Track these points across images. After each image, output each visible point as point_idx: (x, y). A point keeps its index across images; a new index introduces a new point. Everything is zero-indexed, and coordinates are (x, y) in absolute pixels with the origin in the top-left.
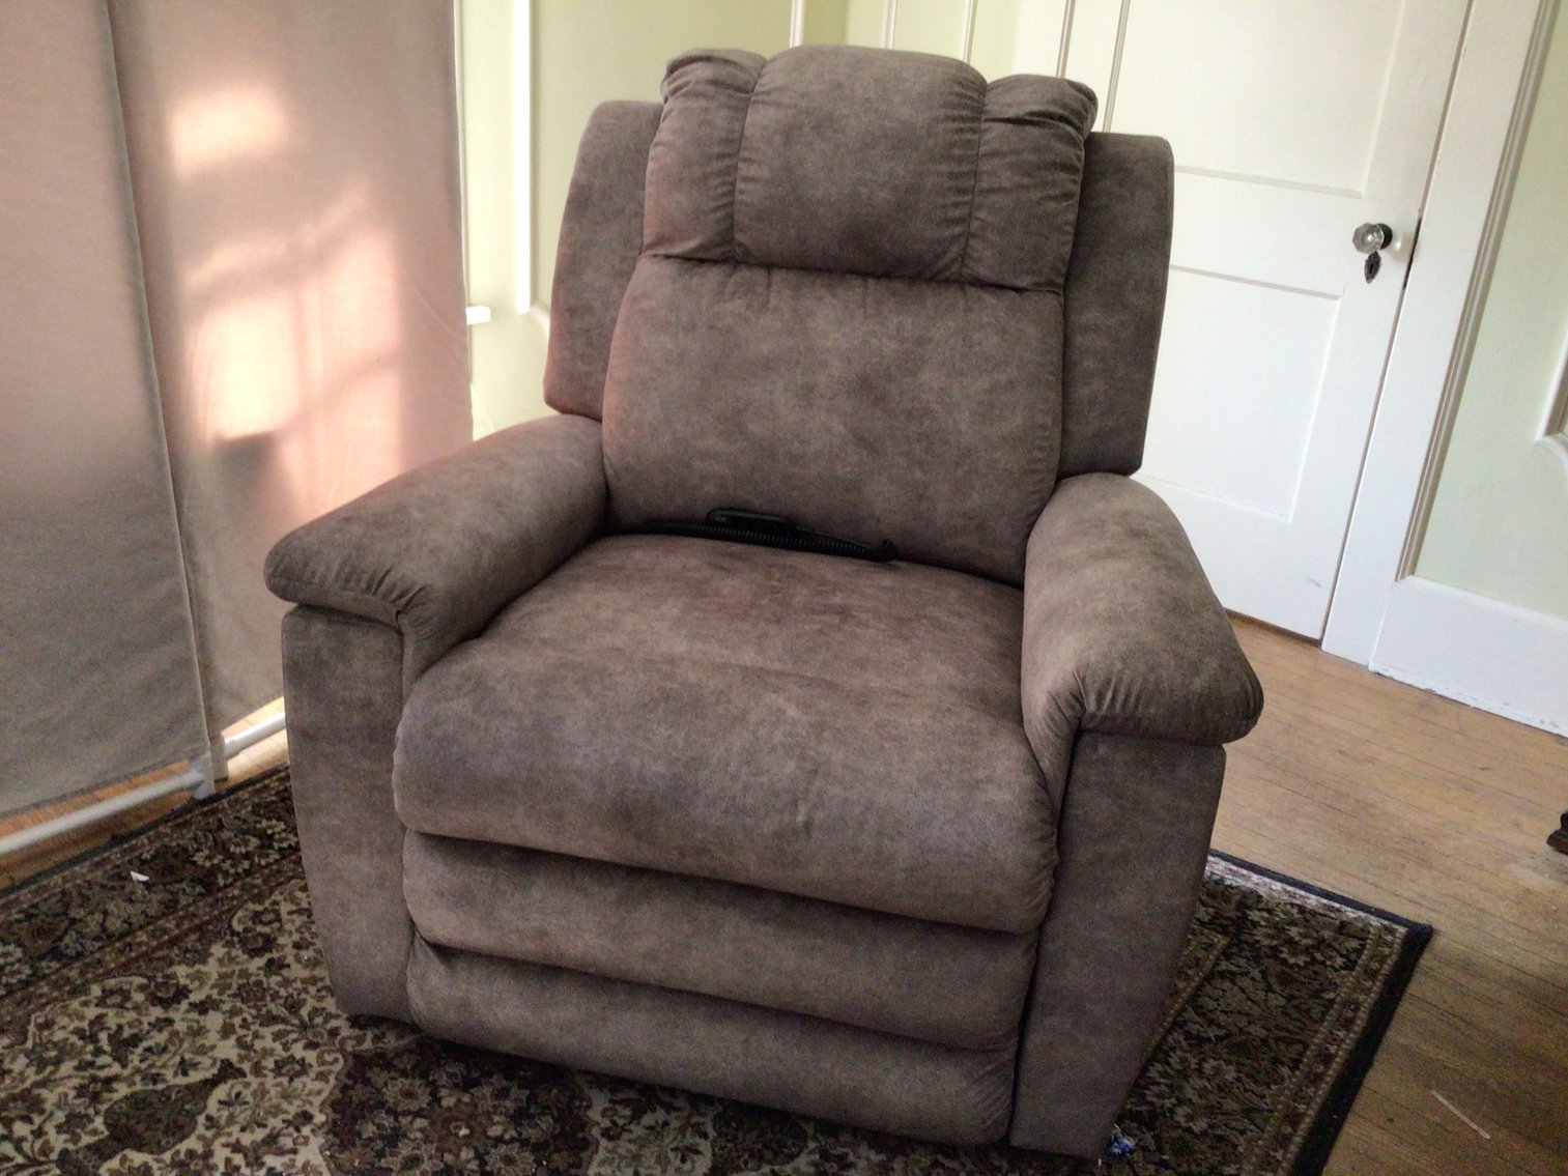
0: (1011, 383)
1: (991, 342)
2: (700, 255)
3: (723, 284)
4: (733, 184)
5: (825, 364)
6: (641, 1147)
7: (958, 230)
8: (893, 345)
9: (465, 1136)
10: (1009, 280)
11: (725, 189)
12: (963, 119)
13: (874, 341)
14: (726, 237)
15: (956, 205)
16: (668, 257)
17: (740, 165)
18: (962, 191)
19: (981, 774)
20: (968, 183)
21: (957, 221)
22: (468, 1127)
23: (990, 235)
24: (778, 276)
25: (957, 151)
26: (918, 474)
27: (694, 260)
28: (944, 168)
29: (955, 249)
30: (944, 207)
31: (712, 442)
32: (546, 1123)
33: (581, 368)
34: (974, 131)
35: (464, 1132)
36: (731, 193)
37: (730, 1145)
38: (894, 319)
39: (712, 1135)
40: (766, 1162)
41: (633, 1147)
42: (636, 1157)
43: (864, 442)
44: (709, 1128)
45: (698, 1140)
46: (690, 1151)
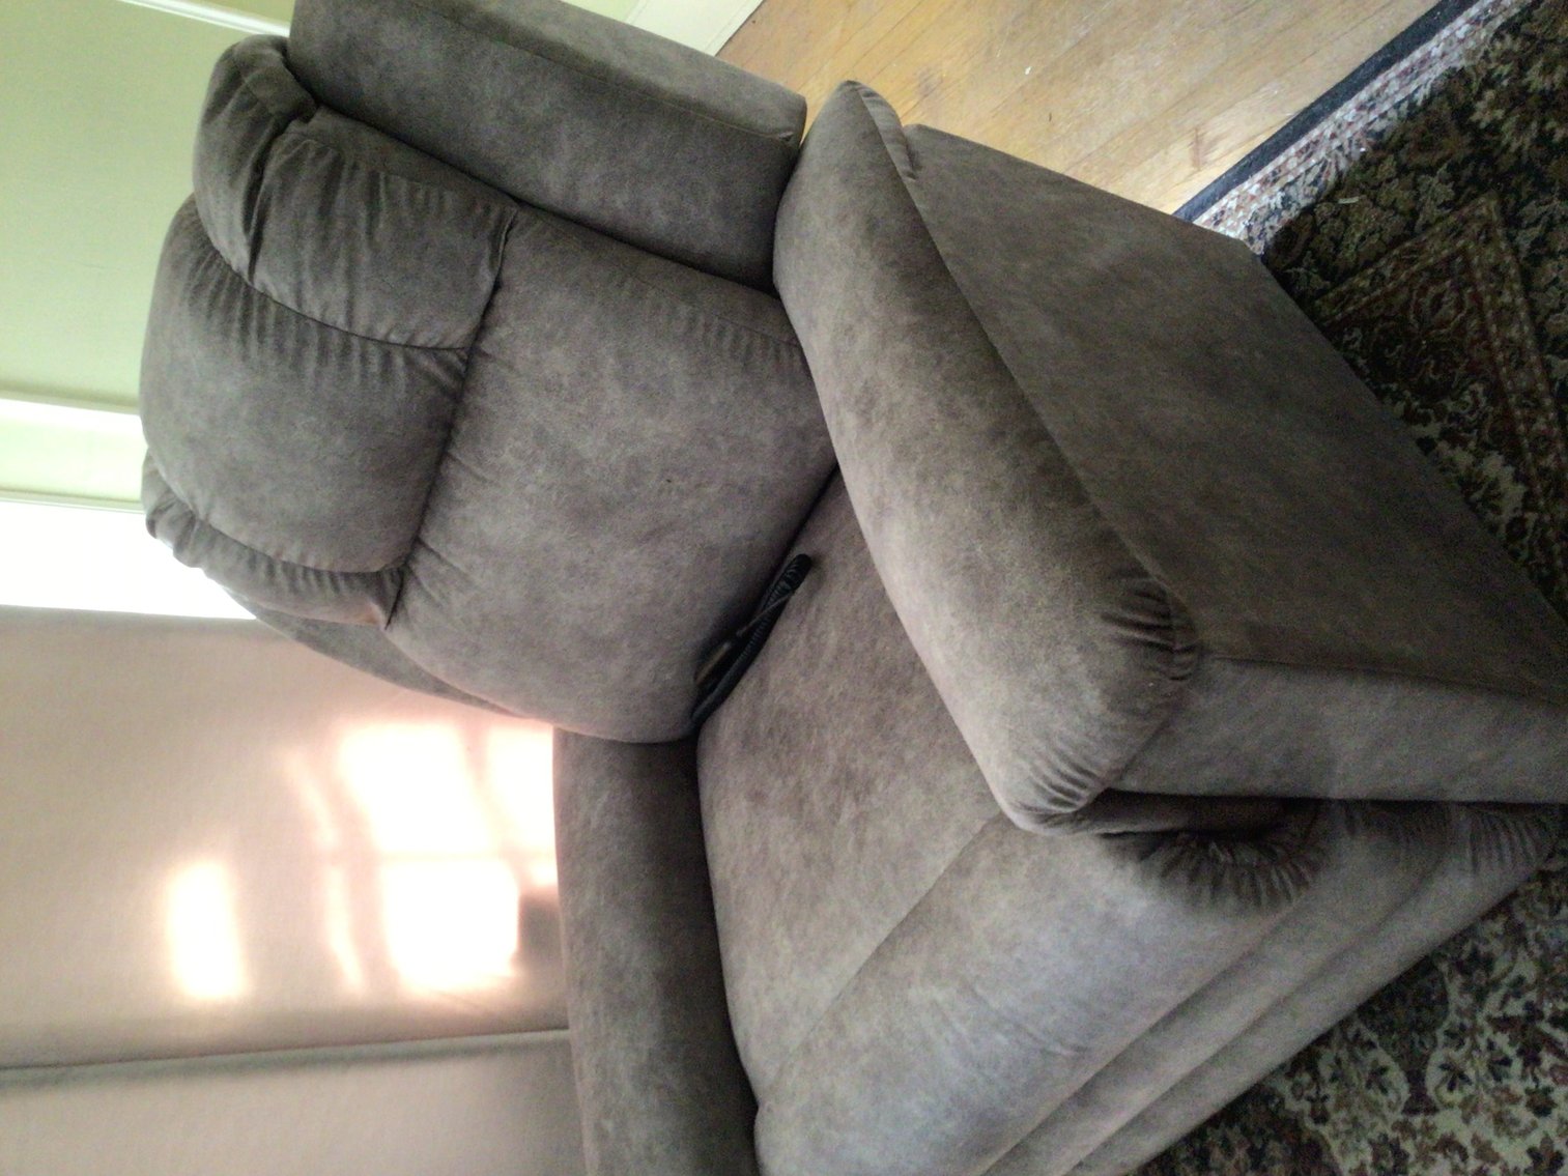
0: (620, 355)
1: (559, 362)
3: (429, 597)
4: (306, 570)
5: (547, 548)
6: (1348, 1106)
7: (399, 361)
8: (540, 470)
10: (481, 302)
11: (312, 577)
12: (246, 317)
13: (530, 489)
15: (364, 359)
16: (388, 626)
17: (284, 558)
18: (346, 349)
20: (335, 340)
21: (387, 359)
23: (413, 324)
25: (290, 344)
26: (711, 490)
28: (311, 366)
29: (425, 362)
30: (364, 376)
31: (616, 670)
32: (1275, 1148)
34: (264, 308)
36: (318, 573)
37: (1395, 1036)
38: (507, 457)
39: (1374, 1037)
40: (1431, 1027)
41: (1343, 1114)
42: (1355, 1123)
43: (655, 534)
44: (1370, 1035)
45: (1372, 1055)
46: (1378, 1074)
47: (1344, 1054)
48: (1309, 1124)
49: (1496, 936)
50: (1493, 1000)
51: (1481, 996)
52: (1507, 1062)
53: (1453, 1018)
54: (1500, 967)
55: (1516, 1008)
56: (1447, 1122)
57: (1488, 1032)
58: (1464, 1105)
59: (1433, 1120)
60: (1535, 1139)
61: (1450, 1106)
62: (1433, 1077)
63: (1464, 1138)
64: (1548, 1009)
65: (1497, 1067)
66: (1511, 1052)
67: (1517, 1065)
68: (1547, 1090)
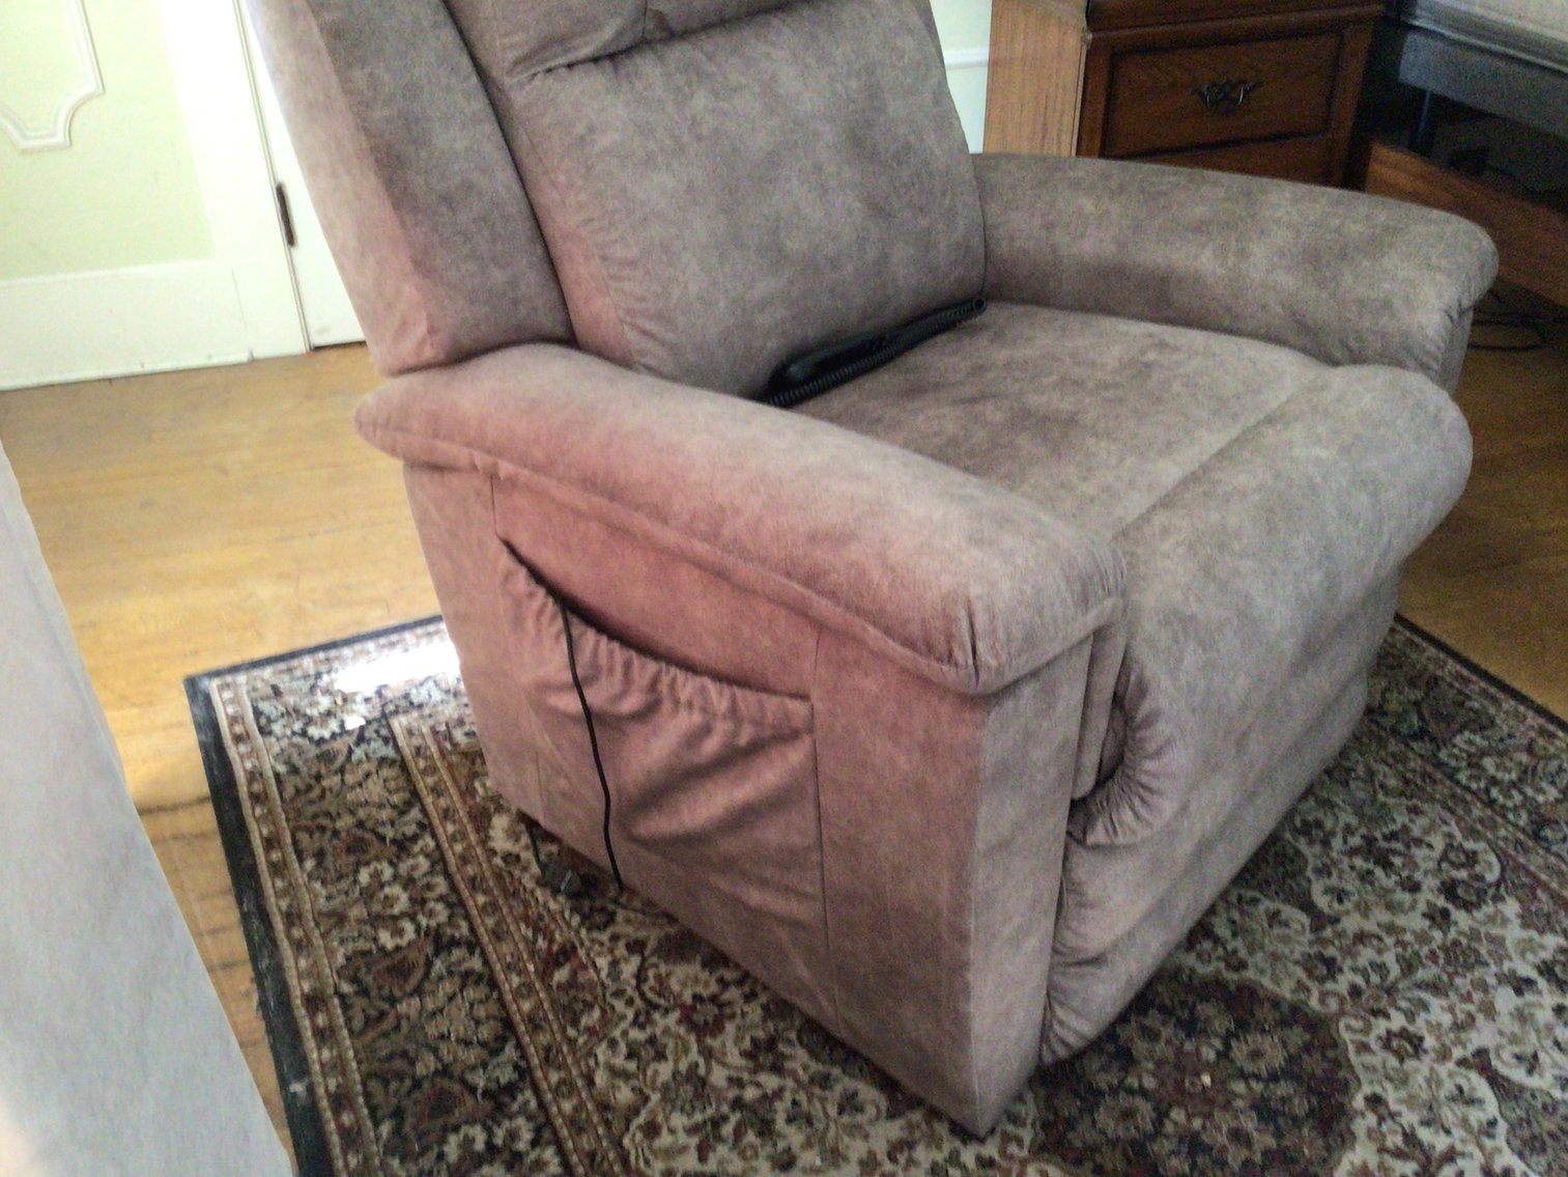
5: (816, 135)
6: (1261, 948)
9: (1213, 1081)
22: (1198, 1075)
26: (921, 221)
31: (764, 286)
32: (1205, 1009)
35: (1207, 1079)
37: (1273, 887)
39: (1257, 894)
40: (1301, 871)
41: (1259, 956)
42: (1275, 957)
44: (1249, 894)
45: (1262, 908)
46: (1274, 917)
47: (1236, 915)
48: (1231, 976)
50: (1337, 843)
51: (1326, 843)
52: (1370, 872)
53: (1312, 863)
54: (1329, 824)
55: (1355, 841)
56: (1351, 923)
57: (1346, 860)
58: (1357, 906)
59: (1340, 927)
60: (1422, 907)
61: (1347, 913)
62: (1322, 901)
63: (1370, 926)
64: (1378, 835)
65: (1366, 877)
66: (1371, 866)
67: (1379, 872)
68: (1409, 878)
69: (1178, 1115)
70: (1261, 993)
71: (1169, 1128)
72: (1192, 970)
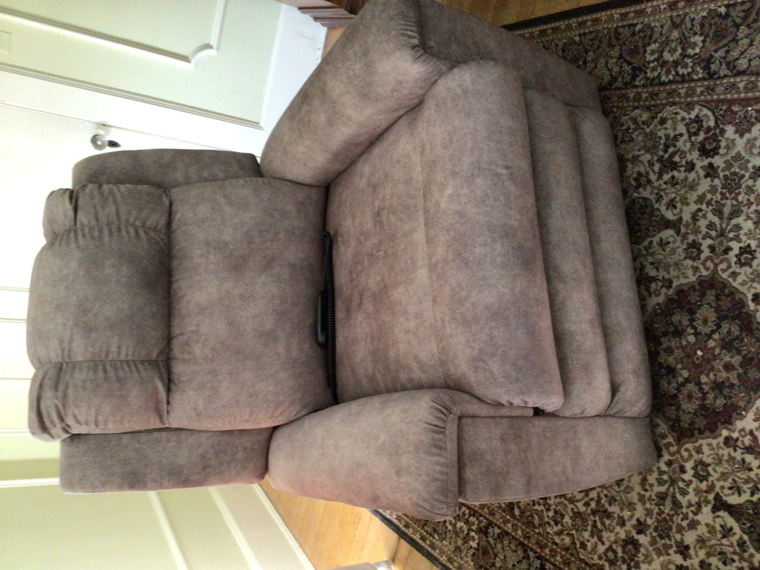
0: (225, 196)
1: (203, 210)
2: (166, 381)
4: (121, 361)
5: (227, 292)
6: (669, 265)
7: (141, 232)
8: (211, 257)
9: (702, 351)
11: (125, 366)
12: (76, 237)
13: (211, 267)
14: (154, 364)
15: (128, 232)
16: (168, 403)
17: (110, 358)
18: (119, 229)
19: (459, 91)
20: (114, 227)
21: (137, 233)
22: (696, 354)
23: (143, 215)
24: (176, 330)
25: (96, 234)
26: (281, 236)
27: (169, 384)
28: (106, 239)
29: (152, 234)
30: (129, 237)
32: (676, 318)
33: (240, 455)
34: (83, 230)
35: (699, 353)
36: (127, 362)
37: (651, 229)
38: (197, 260)
39: (649, 240)
40: (652, 206)
41: (671, 269)
42: (676, 264)
43: (268, 265)
44: (646, 243)
45: (654, 244)
46: (663, 244)
47: (650, 259)
48: (671, 291)
49: (632, 168)
50: (653, 177)
51: (649, 182)
52: (673, 177)
53: (652, 197)
54: (642, 170)
55: (657, 167)
56: (687, 217)
57: (661, 182)
58: (683, 204)
59: (684, 222)
60: (702, 173)
61: (681, 210)
62: (670, 215)
63: (693, 207)
64: (661, 153)
65: (673, 182)
66: (670, 174)
67: (675, 173)
68: (687, 163)
69: (704, 379)
70: (686, 288)
71: (706, 388)
72: (658, 304)
